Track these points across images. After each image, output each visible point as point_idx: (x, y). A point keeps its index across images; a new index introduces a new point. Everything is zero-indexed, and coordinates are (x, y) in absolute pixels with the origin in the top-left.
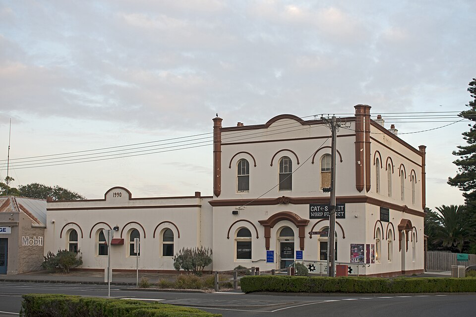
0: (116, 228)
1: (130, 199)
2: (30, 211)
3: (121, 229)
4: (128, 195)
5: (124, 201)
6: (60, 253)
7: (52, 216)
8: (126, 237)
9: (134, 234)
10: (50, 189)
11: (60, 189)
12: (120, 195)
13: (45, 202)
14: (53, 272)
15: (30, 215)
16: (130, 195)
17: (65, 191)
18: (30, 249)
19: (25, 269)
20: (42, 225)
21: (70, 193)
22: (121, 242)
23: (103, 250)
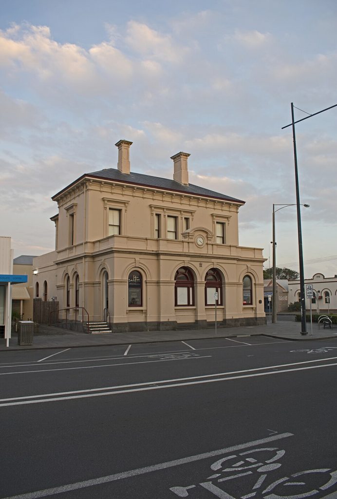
0: (319, 291)
1: (324, 278)
2: (281, 285)
3: (321, 291)
4: (323, 277)
5: (321, 279)
6: (295, 303)
7: (290, 287)
8: (323, 295)
9: (327, 294)
10: (281, 269)
11: (286, 269)
12: (319, 277)
13: (287, 281)
14: (293, 311)
15: (281, 287)
16: (324, 276)
17: (289, 270)
18: (283, 301)
19: (281, 310)
20: (286, 291)
21: (291, 271)
22: (321, 298)
23: (313, 301)
